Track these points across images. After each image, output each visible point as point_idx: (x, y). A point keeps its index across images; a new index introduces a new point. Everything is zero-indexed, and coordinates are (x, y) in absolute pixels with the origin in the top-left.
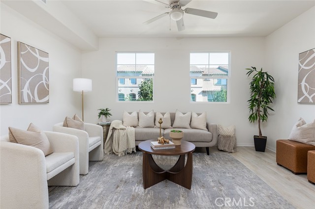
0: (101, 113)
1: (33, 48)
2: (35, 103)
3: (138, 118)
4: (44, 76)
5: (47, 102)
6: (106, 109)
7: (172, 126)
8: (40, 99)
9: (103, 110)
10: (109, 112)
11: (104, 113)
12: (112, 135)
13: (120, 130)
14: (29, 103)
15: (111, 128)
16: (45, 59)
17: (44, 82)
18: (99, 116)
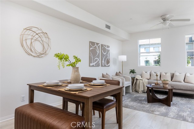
0: (131, 72)
1: (105, 46)
2: (105, 66)
3: (150, 75)
4: (108, 56)
5: (109, 66)
6: (134, 70)
7: (171, 80)
8: (107, 64)
9: (132, 70)
10: (135, 71)
11: (133, 72)
12: (136, 82)
13: (140, 80)
14: (104, 66)
15: (135, 79)
16: (108, 49)
17: (108, 58)
18: (130, 73)
